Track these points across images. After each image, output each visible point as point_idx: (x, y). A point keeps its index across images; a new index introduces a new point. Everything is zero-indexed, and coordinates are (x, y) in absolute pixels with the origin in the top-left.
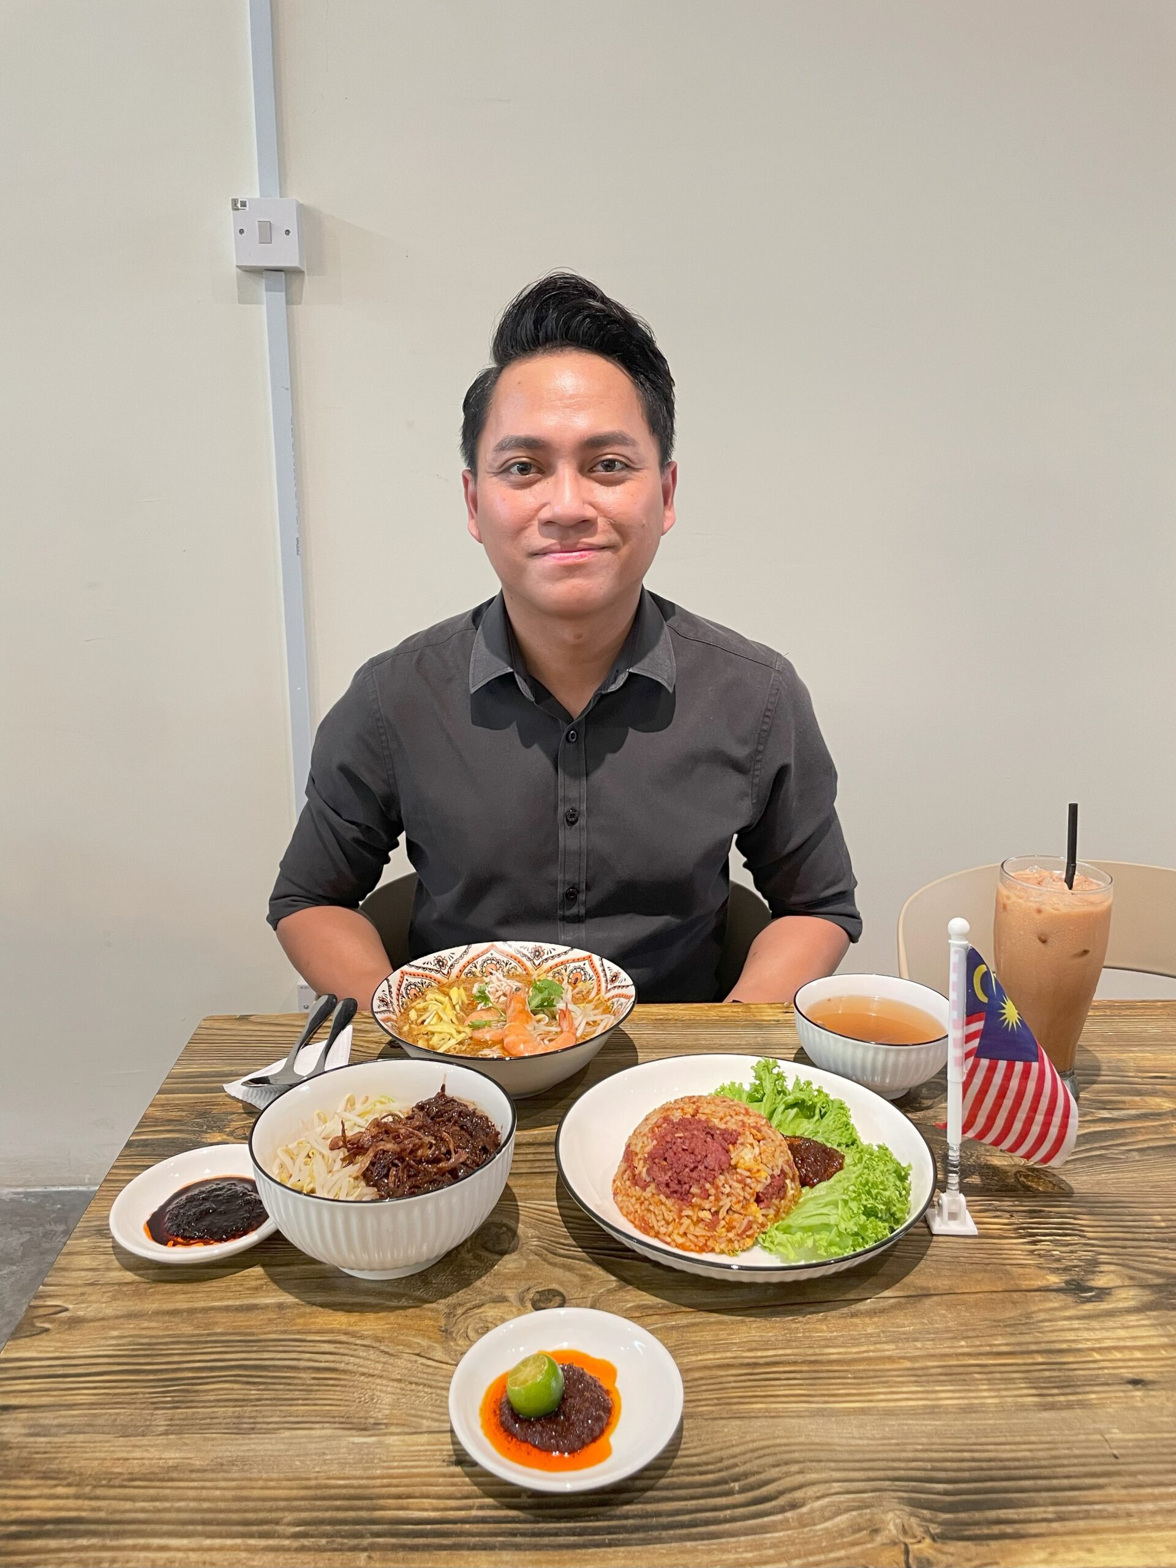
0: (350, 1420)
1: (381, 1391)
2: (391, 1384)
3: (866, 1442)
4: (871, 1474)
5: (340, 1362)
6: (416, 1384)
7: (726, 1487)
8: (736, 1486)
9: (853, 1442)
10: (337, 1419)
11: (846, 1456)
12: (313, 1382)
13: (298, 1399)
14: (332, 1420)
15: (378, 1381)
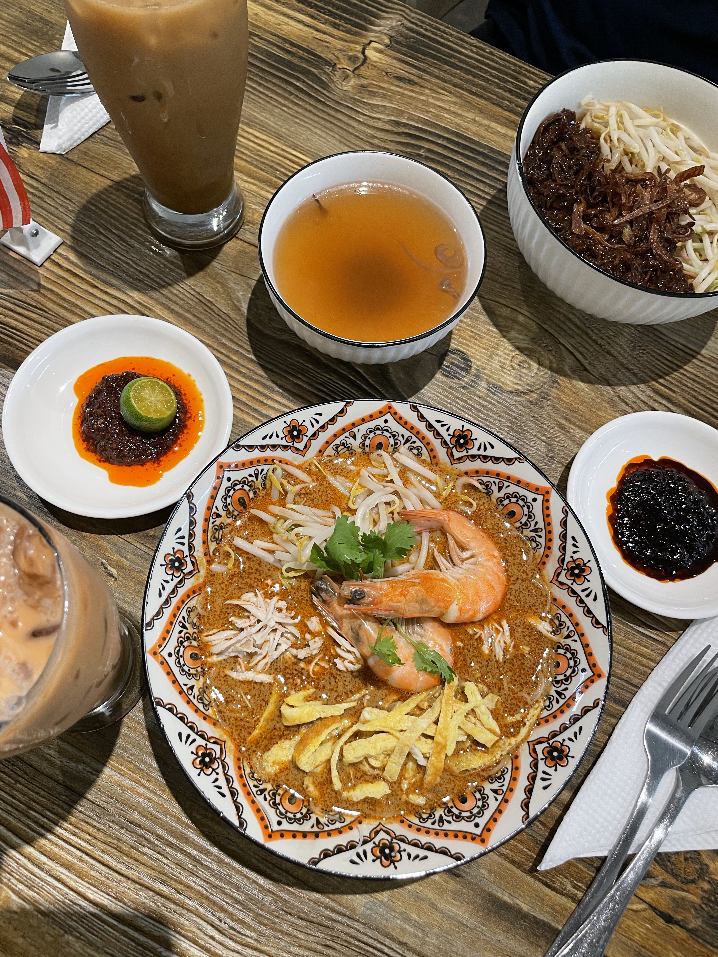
0: (655, 338)
1: (626, 351)
2: (615, 353)
3: (315, 130)
4: (333, 113)
5: (649, 396)
6: (597, 343)
7: (428, 155)
8: (422, 152)
9: (323, 134)
10: (665, 344)
11: (336, 129)
12: (676, 389)
13: (689, 378)
14: (668, 345)
15: (625, 361)
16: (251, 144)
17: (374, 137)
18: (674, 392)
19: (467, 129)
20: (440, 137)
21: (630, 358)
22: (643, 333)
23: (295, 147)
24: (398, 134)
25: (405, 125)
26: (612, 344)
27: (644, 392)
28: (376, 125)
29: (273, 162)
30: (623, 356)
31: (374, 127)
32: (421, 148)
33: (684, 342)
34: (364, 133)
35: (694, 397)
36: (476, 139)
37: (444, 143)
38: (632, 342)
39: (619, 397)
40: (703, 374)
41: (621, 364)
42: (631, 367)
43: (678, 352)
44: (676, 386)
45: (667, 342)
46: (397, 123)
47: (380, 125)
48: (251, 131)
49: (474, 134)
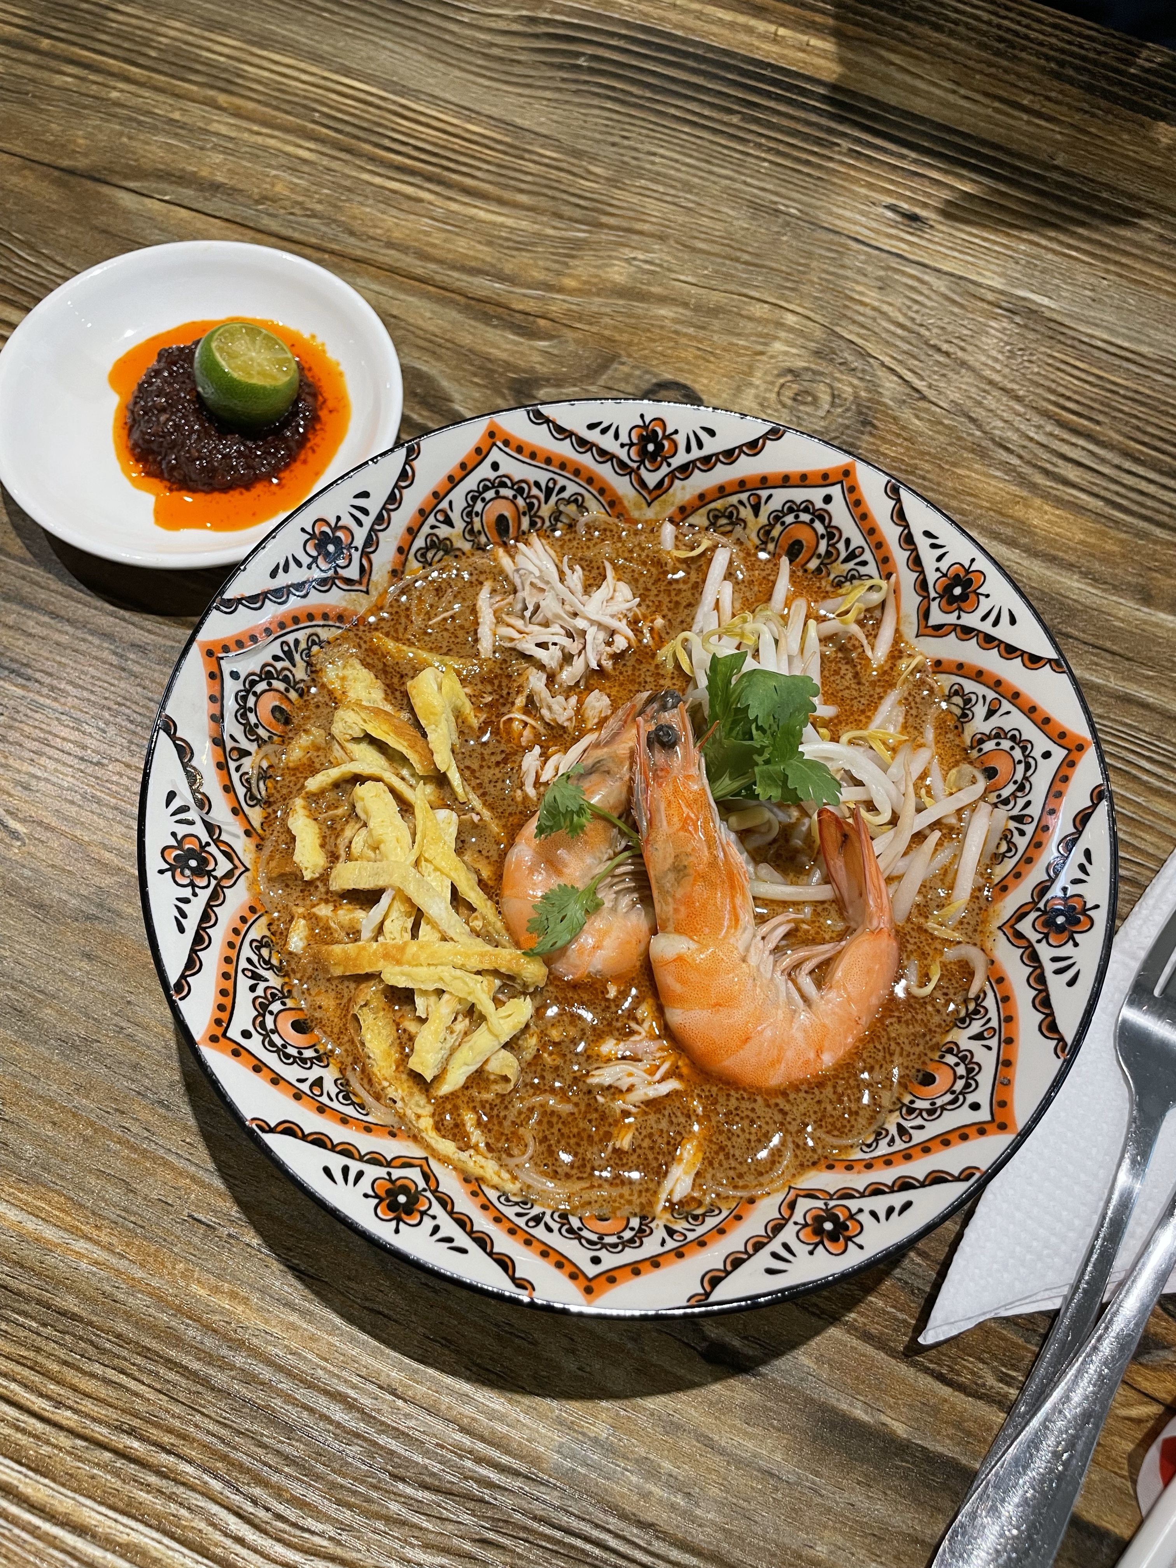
16: (266, 74)
17: (492, 45)
18: (1098, 423)
19: (662, 19)
20: (613, 35)
21: (1007, 371)
22: (1025, 326)
23: (347, 72)
24: (536, 36)
25: (547, 22)
26: (969, 348)
27: (1039, 427)
28: (493, 25)
29: (306, 98)
30: (993, 369)
31: (490, 30)
32: (578, 55)
33: (1105, 336)
34: (474, 40)
35: (1138, 428)
36: (680, 33)
37: (622, 44)
38: (1007, 344)
39: (993, 440)
40: (1151, 388)
41: (991, 382)
42: (1010, 386)
43: (1097, 353)
44: (1101, 412)
45: (1074, 338)
46: (533, 20)
47: (502, 25)
48: (265, 53)
49: (676, 26)
